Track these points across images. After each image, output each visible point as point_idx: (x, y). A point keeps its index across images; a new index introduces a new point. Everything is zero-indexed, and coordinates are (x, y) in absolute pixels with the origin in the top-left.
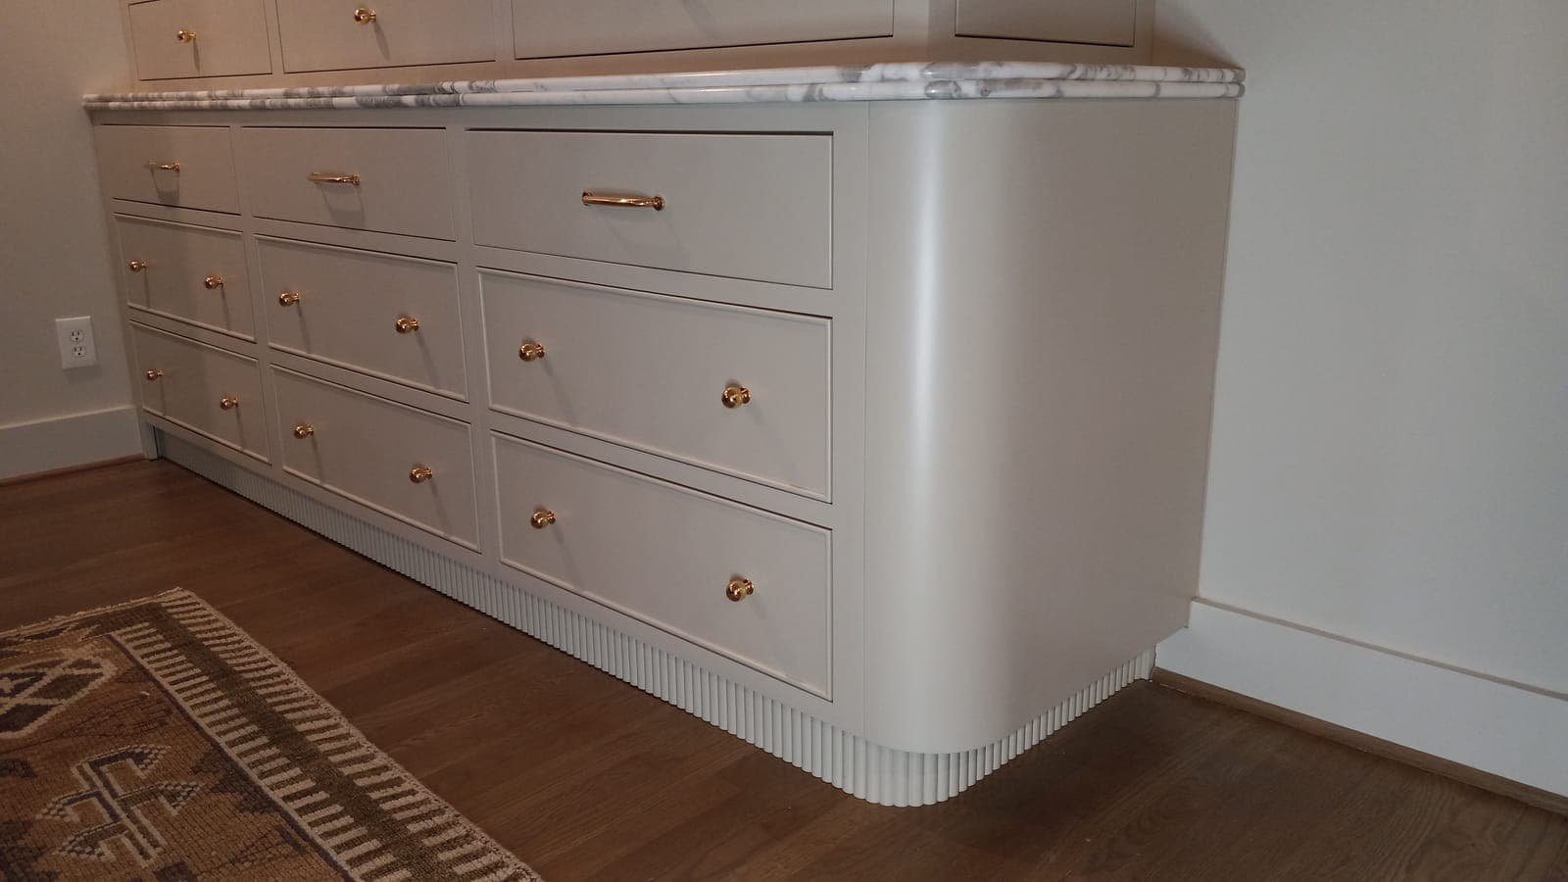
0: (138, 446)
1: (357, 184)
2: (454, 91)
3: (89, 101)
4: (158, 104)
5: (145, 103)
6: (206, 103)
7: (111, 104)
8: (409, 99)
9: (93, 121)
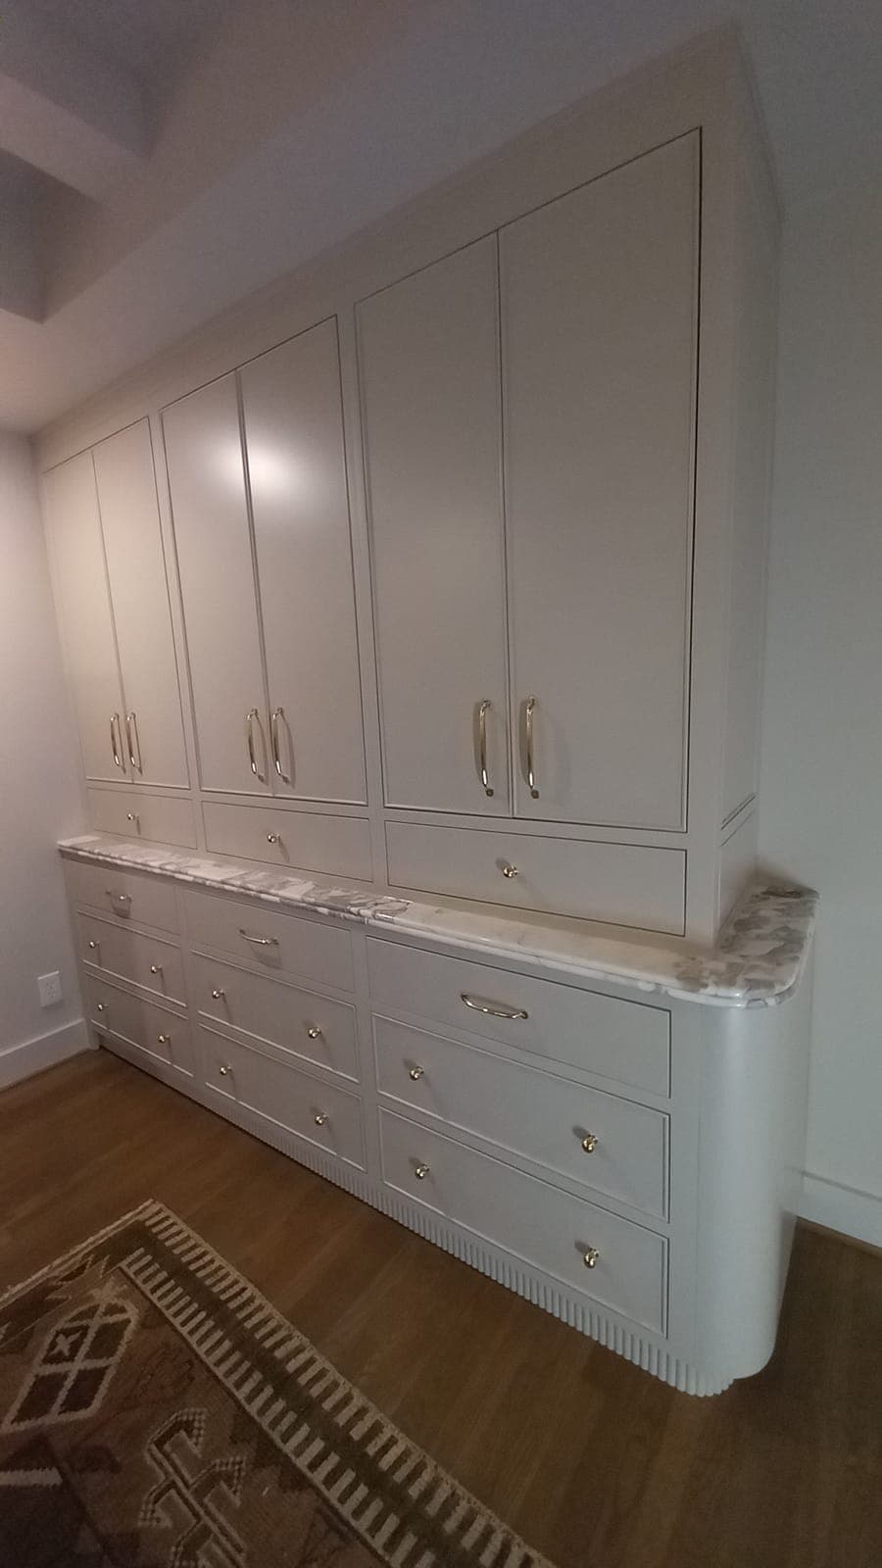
0: (87, 1043)
1: (277, 944)
2: (359, 914)
3: (61, 846)
4: (119, 862)
5: (109, 859)
6: (158, 871)
7: (80, 853)
8: (325, 911)
9: (63, 856)
